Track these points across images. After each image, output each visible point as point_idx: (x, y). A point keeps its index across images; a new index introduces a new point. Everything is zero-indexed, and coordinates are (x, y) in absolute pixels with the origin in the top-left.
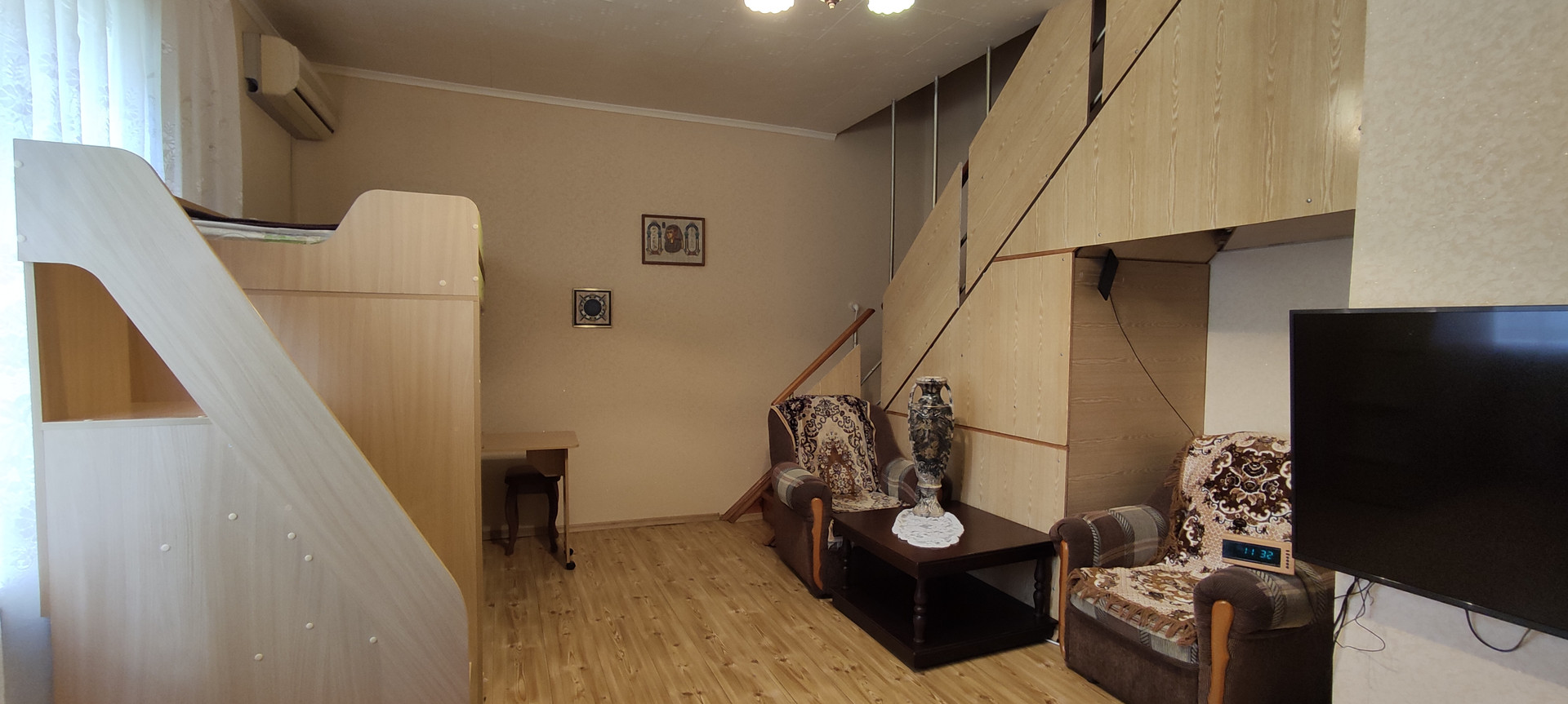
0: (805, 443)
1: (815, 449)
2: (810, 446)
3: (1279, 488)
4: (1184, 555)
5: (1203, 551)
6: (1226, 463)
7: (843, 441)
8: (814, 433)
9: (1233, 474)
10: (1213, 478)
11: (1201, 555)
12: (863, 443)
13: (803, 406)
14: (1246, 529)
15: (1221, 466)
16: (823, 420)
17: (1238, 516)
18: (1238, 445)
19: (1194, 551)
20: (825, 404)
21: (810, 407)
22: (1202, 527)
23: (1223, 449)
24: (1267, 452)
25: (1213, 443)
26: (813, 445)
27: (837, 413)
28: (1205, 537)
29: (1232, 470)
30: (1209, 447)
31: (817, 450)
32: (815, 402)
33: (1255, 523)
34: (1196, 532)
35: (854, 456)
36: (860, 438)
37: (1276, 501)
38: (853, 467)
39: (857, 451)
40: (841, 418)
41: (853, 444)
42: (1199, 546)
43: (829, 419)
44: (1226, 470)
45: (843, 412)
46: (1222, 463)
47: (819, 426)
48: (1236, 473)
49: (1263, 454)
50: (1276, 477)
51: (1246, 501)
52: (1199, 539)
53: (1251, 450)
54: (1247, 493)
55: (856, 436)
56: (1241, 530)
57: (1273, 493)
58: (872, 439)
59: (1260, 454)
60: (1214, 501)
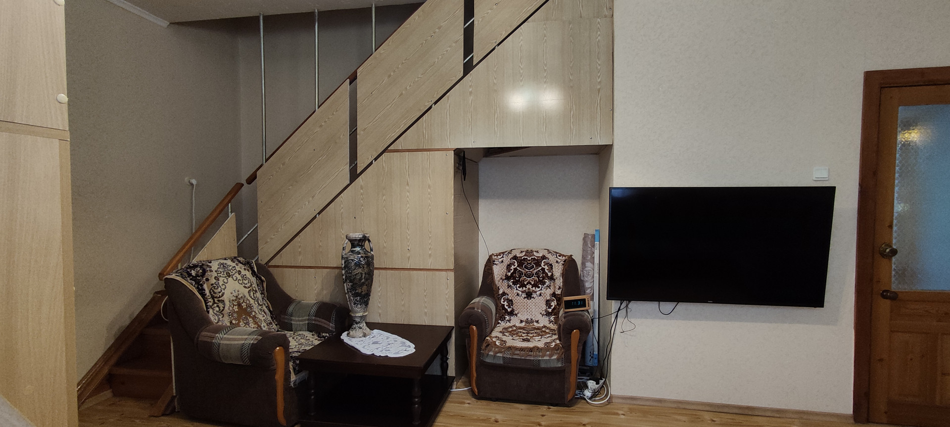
0: (213, 304)
1: (224, 307)
2: (218, 306)
3: (543, 273)
4: (507, 318)
5: (516, 312)
6: (514, 266)
7: (245, 296)
8: (221, 294)
9: (519, 271)
10: (509, 274)
11: (516, 315)
12: (258, 295)
13: (204, 272)
14: (533, 296)
15: (513, 267)
16: (226, 281)
17: (527, 291)
18: (518, 256)
19: (512, 313)
20: (224, 266)
21: (211, 271)
22: (511, 301)
23: (511, 259)
24: (533, 257)
25: (503, 257)
26: (221, 305)
27: (236, 273)
28: (514, 305)
29: (519, 269)
30: (502, 259)
31: (226, 308)
32: (215, 266)
33: (536, 292)
34: (509, 304)
35: (256, 307)
36: (256, 291)
37: (543, 279)
38: (256, 316)
39: (256, 303)
40: (239, 277)
41: (253, 297)
42: (513, 310)
43: (230, 279)
44: (515, 269)
45: (239, 271)
46: (513, 266)
47: (224, 287)
48: (521, 270)
49: (532, 258)
50: (540, 268)
51: (529, 283)
52: (512, 307)
53: (526, 257)
54: (529, 279)
55: (253, 290)
56: (531, 297)
57: (541, 276)
58: (263, 290)
59: (530, 259)
60: (513, 286)
